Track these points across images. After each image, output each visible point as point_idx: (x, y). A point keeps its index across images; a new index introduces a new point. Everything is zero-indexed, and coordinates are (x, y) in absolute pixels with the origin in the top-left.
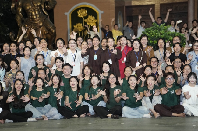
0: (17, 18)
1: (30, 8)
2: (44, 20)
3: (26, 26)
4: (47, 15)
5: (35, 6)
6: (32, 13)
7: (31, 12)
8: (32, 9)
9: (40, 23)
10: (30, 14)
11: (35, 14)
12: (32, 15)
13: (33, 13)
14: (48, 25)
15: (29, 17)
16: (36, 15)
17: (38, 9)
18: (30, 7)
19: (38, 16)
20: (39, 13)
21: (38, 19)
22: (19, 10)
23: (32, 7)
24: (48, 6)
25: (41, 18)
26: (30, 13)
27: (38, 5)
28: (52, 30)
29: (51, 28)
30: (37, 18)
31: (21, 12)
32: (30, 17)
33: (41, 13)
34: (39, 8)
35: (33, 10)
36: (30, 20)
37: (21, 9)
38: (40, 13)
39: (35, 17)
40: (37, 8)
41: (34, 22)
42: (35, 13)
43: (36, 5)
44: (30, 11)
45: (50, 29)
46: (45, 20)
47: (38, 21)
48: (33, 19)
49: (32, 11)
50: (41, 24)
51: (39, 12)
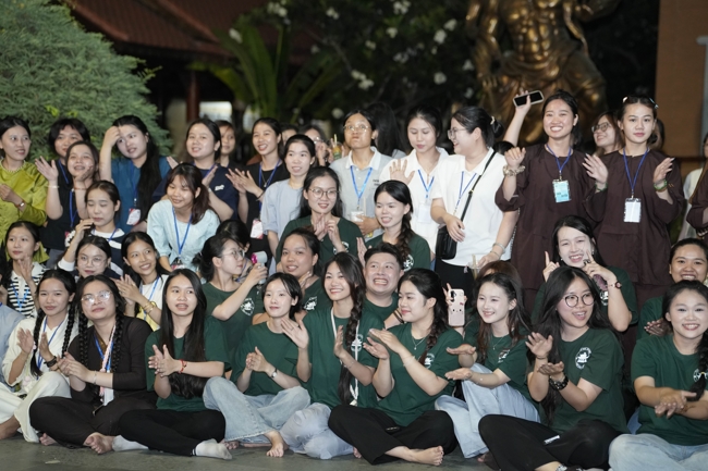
0: (477, 54)
1: (522, 18)
2: (564, 59)
3: (505, 79)
4: (579, 40)
5: (538, 9)
6: (525, 35)
7: (524, 30)
8: (528, 20)
9: (550, 68)
10: (521, 38)
11: (537, 39)
12: (527, 41)
13: (532, 35)
14: (578, 76)
15: (517, 51)
16: (540, 40)
17: (551, 20)
18: (524, 12)
19: (546, 45)
20: (552, 33)
21: (546, 54)
22: (489, 25)
23: (530, 11)
24: (585, 7)
25: (556, 53)
26: (520, 33)
27: (552, 4)
28: (589, 92)
29: (589, 86)
30: (541, 50)
31: (494, 35)
32: (521, 47)
33: (560, 33)
34: (552, 16)
35: (531, 23)
36: (518, 60)
37: (493, 23)
38: (556, 32)
39: (535, 48)
40: (546, 14)
41: (529, 66)
42: (538, 32)
43: (542, 5)
44: (523, 26)
45: (584, 90)
46: (569, 56)
47: (544, 60)
48: (528, 55)
49: (528, 27)
50: (554, 73)
51: (551, 28)
